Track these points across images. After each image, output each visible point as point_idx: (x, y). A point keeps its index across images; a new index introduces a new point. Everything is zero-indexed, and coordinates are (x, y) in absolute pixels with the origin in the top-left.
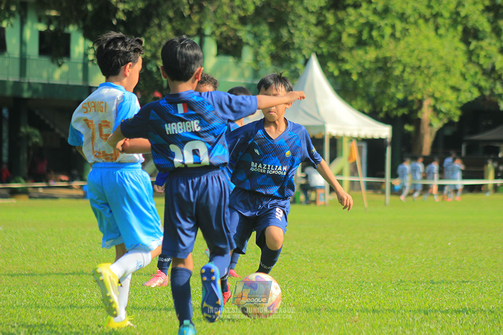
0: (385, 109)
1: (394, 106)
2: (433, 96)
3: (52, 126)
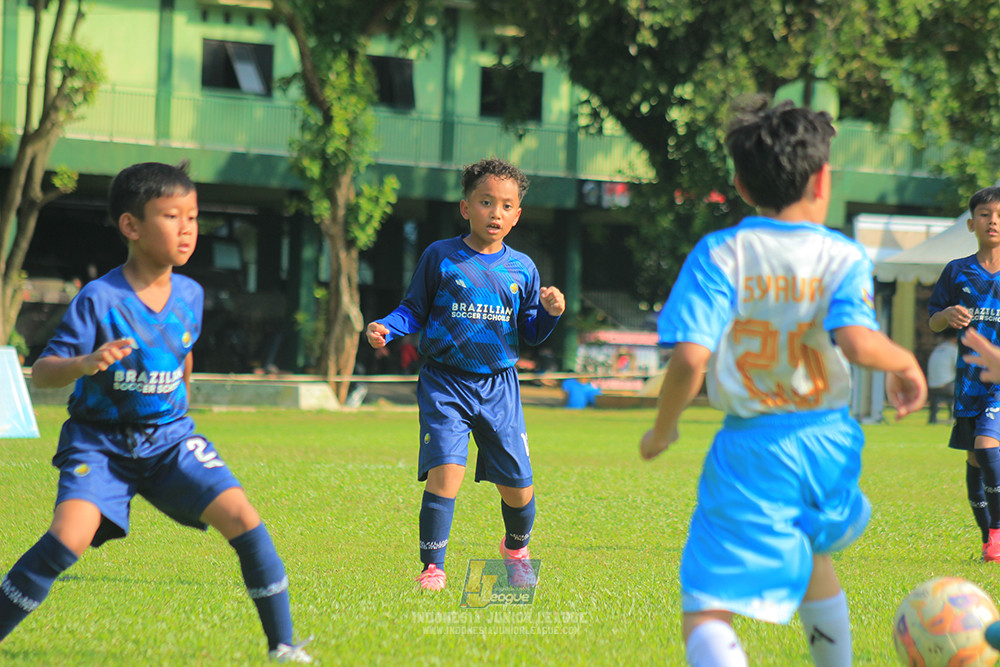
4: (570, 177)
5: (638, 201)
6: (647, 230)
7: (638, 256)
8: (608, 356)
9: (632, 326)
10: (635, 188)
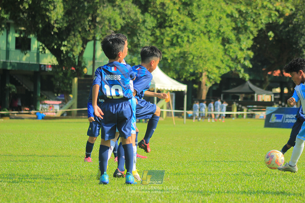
0: (184, 77)
1: (189, 75)
2: (207, 71)
3: (21, 83)
4: (37, 64)
5: (54, 69)
6: (56, 76)
7: (54, 83)
8: (47, 107)
9: (53, 100)
10: (53, 66)
